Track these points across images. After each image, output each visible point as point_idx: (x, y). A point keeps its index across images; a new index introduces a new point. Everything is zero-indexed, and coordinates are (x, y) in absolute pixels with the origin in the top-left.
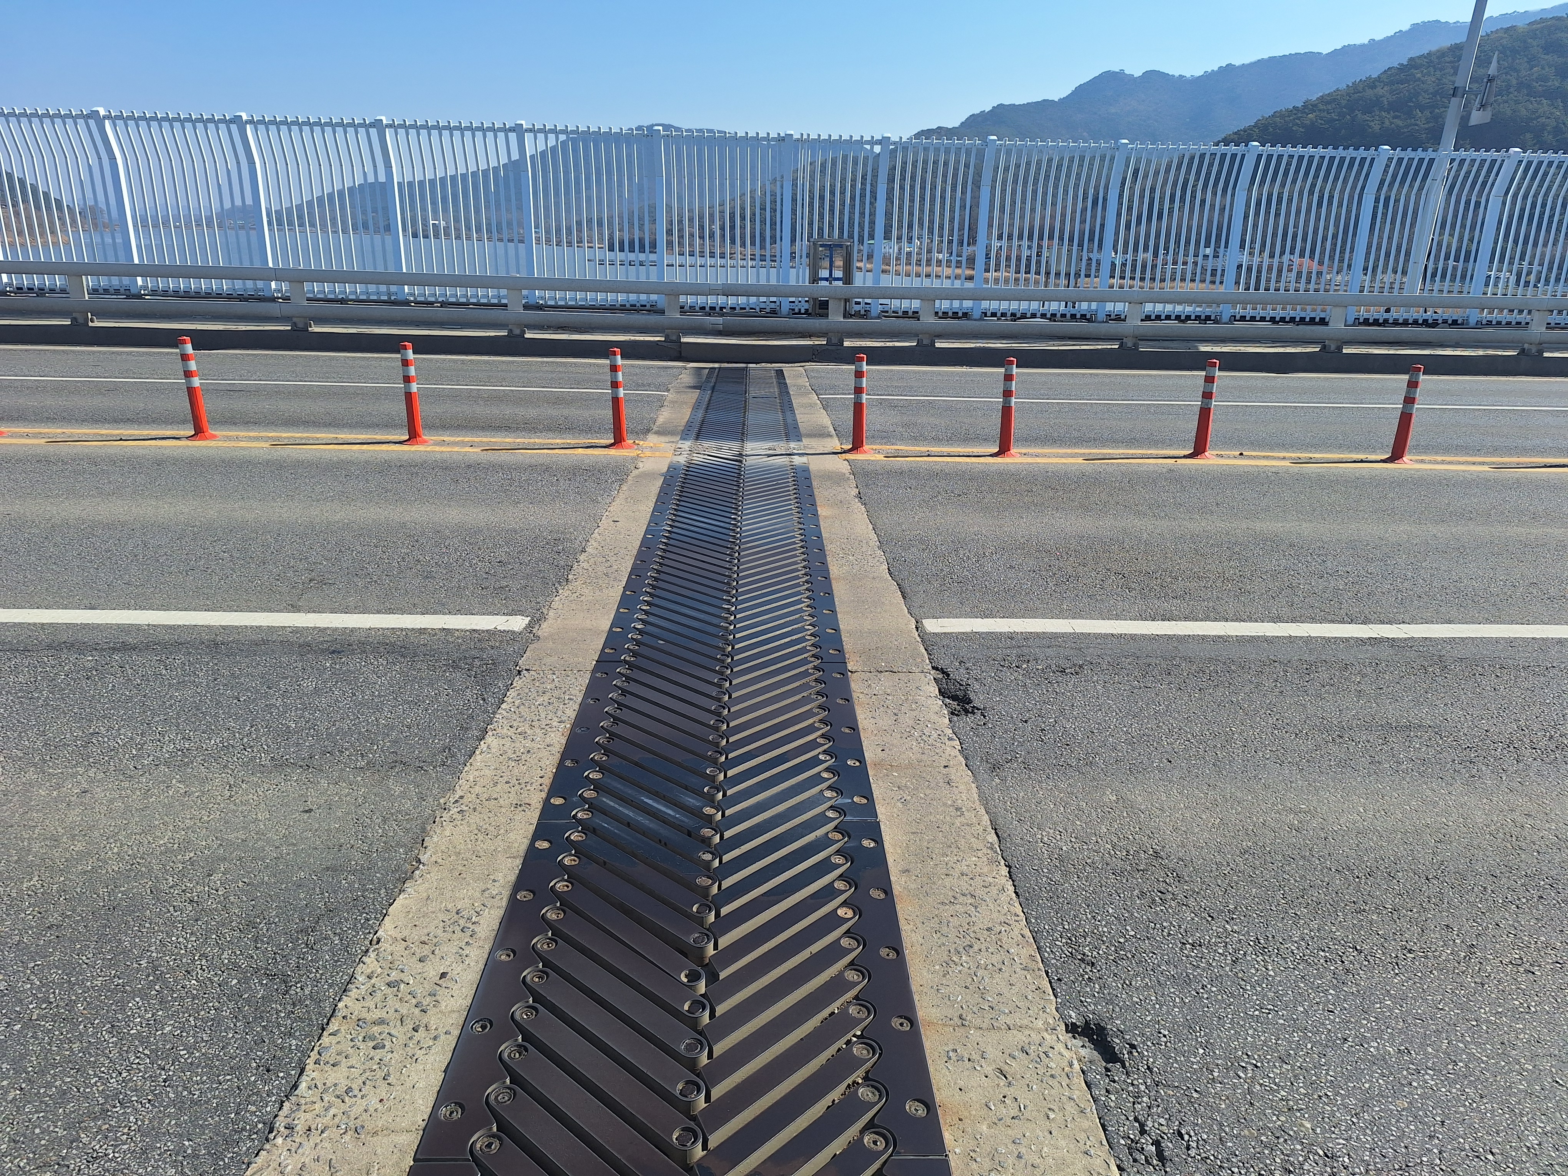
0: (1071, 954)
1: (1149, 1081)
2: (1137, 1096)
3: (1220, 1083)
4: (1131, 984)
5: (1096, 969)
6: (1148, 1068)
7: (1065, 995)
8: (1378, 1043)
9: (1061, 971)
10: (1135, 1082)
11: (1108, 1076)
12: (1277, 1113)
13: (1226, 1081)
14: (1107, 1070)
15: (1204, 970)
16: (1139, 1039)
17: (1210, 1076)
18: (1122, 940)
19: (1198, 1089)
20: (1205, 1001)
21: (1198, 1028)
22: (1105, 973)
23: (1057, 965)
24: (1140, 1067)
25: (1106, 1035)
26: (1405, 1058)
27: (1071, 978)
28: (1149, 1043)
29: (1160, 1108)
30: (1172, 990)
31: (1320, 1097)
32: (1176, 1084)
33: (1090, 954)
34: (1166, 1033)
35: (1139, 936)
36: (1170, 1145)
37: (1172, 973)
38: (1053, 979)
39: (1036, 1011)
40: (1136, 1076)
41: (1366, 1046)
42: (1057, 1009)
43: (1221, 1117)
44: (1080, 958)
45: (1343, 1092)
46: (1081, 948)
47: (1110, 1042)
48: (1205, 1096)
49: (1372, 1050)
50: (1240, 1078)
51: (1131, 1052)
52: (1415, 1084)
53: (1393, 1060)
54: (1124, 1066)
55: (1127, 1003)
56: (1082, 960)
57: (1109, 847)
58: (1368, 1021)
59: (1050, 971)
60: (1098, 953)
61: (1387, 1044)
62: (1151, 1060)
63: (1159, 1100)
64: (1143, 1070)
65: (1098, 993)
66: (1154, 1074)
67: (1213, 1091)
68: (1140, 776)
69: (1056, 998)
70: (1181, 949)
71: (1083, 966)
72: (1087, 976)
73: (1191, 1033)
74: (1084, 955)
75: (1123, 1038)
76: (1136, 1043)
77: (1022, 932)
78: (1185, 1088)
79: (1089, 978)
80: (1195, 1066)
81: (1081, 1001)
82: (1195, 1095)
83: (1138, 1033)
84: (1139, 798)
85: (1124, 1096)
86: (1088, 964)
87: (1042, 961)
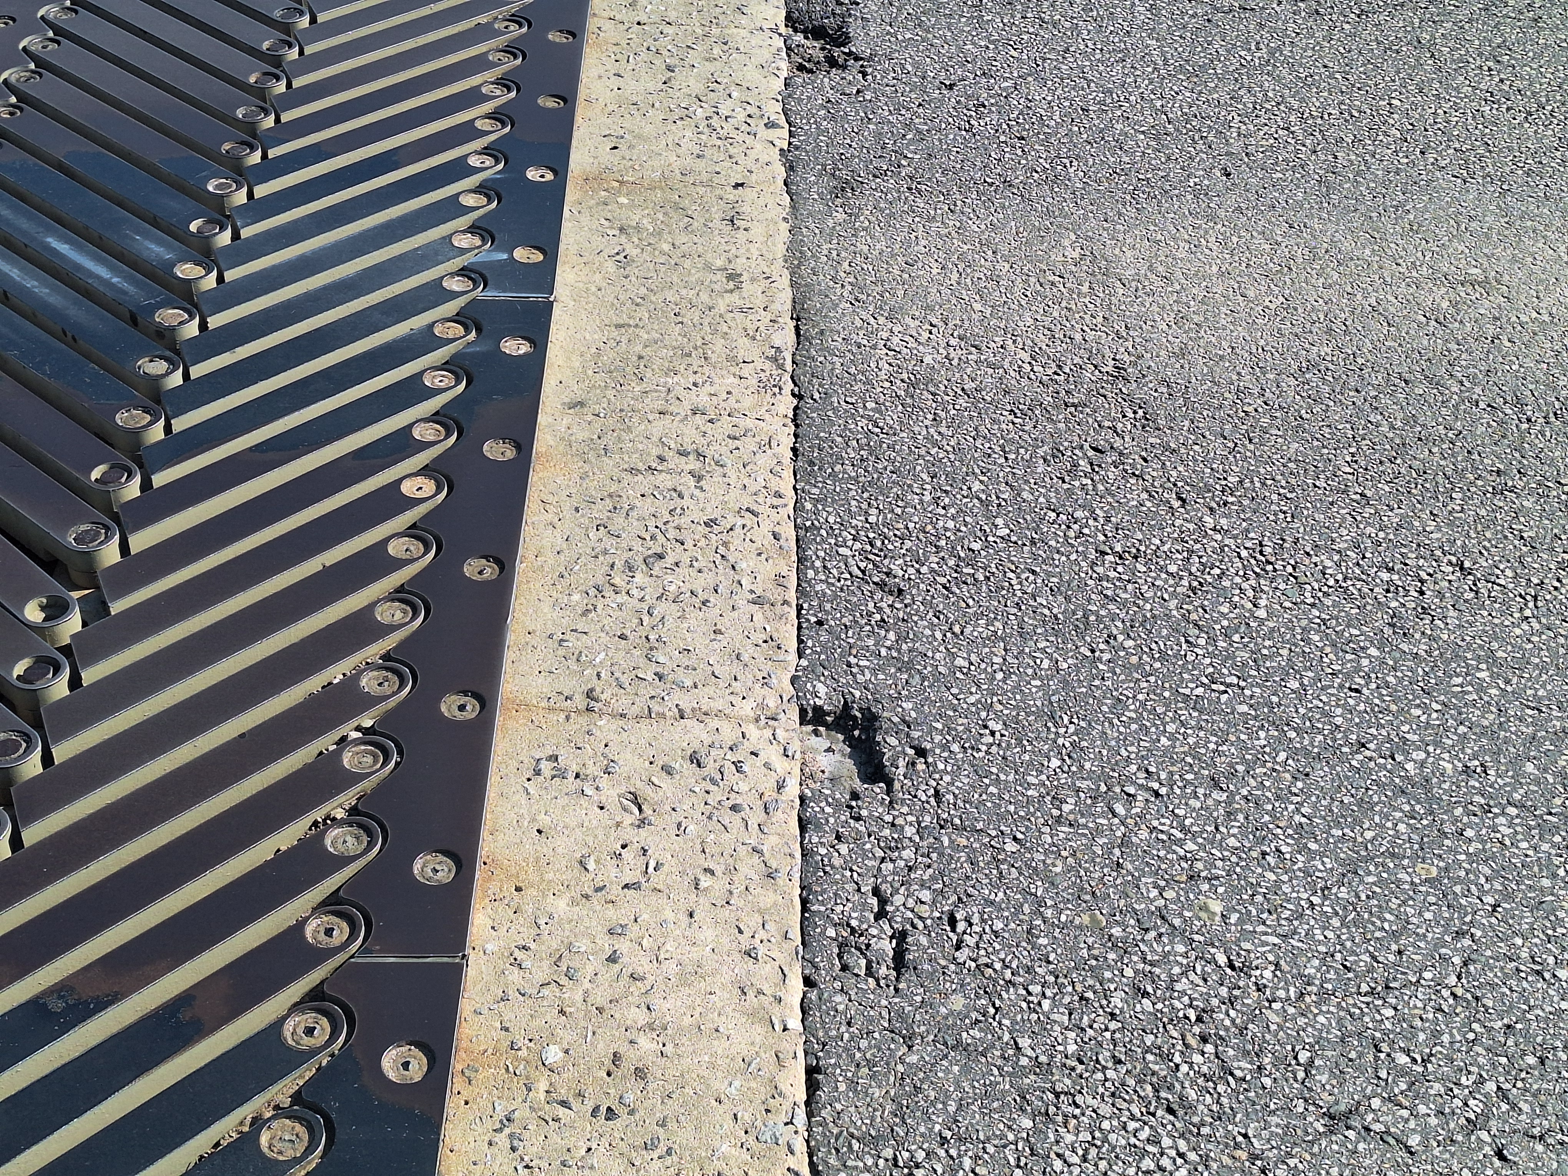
0: (863, 572)
1: (928, 818)
2: (892, 848)
3: (1071, 825)
4: (962, 632)
5: (902, 601)
6: (937, 793)
7: (819, 654)
8: (1428, 754)
9: (828, 606)
10: (900, 821)
11: (852, 808)
12: (1162, 883)
13: (1082, 821)
14: (855, 796)
15: (1124, 604)
16: (938, 738)
17: (1055, 812)
18: (976, 546)
19: (1020, 836)
20: (1101, 667)
21: (1066, 719)
22: (917, 611)
23: (824, 595)
24: (920, 793)
25: (875, 731)
26: (1472, 783)
27: (844, 620)
28: (955, 747)
29: (931, 871)
30: (1041, 645)
31: (1264, 854)
32: (980, 826)
33: (901, 573)
34: (997, 726)
35: (1014, 539)
36: (924, 941)
37: (1055, 611)
38: (808, 620)
39: (750, 684)
40: (905, 810)
41: (1399, 758)
42: (794, 680)
43: (1046, 890)
44: (876, 579)
45: (1313, 846)
46: (886, 562)
47: (879, 743)
48: (1029, 850)
49: (1409, 766)
50: (1115, 815)
51: (914, 764)
52: (1469, 833)
53: (1446, 786)
54: (889, 791)
55: (941, 669)
56: (881, 585)
57: (1026, 357)
58: (1426, 708)
59: (805, 606)
60: (918, 571)
61: (1446, 756)
62: (947, 778)
63: (934, 856)
64: (924, 798)
65: (889, 648)
66: (944, 806)
67: (1049, 840)
68: (1151, 207)
69: (800, 658)
70: (1093, 564)
71: (878, 595)
72: (878, 617)
73: (1049, 729)
74: (888, 574)
75: (908, 735)
76: (929, 746)
77: (776, 529)
78: (994, 833)
79: (883, 620)
80: (1030, 793)
81: (849, 665)
82: (1011, 846)
83: (939, 726)
84: (1129, 254)
85: (868, 846)
86: (891, 593)
87: (799, 585)
